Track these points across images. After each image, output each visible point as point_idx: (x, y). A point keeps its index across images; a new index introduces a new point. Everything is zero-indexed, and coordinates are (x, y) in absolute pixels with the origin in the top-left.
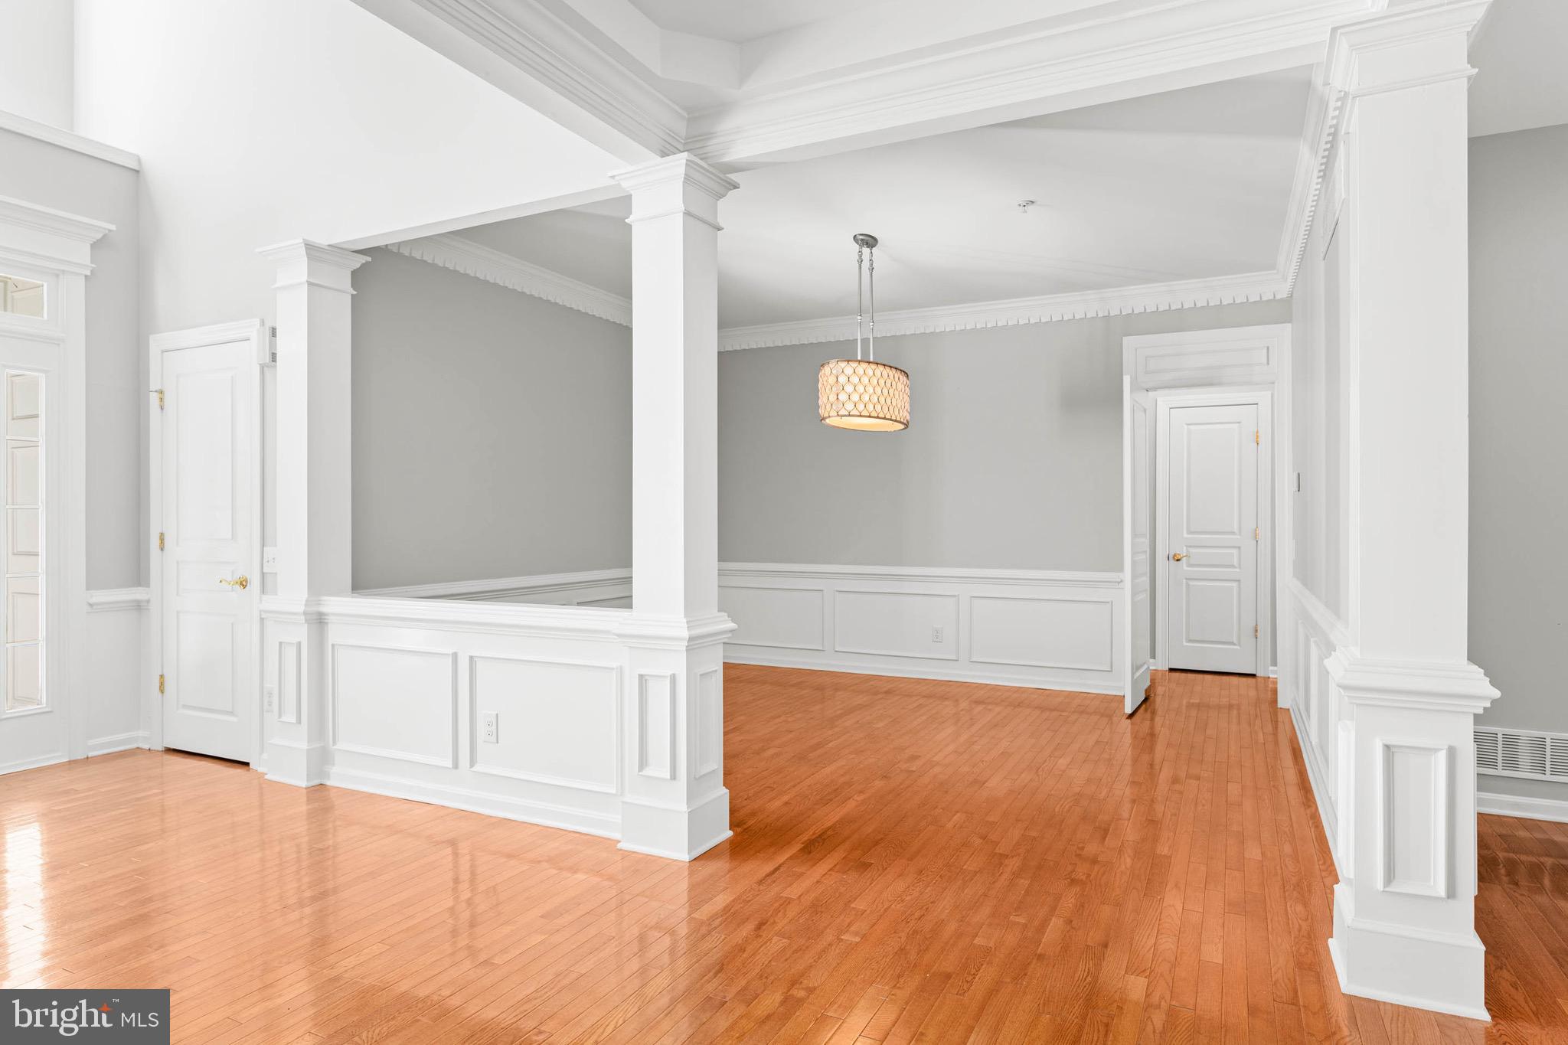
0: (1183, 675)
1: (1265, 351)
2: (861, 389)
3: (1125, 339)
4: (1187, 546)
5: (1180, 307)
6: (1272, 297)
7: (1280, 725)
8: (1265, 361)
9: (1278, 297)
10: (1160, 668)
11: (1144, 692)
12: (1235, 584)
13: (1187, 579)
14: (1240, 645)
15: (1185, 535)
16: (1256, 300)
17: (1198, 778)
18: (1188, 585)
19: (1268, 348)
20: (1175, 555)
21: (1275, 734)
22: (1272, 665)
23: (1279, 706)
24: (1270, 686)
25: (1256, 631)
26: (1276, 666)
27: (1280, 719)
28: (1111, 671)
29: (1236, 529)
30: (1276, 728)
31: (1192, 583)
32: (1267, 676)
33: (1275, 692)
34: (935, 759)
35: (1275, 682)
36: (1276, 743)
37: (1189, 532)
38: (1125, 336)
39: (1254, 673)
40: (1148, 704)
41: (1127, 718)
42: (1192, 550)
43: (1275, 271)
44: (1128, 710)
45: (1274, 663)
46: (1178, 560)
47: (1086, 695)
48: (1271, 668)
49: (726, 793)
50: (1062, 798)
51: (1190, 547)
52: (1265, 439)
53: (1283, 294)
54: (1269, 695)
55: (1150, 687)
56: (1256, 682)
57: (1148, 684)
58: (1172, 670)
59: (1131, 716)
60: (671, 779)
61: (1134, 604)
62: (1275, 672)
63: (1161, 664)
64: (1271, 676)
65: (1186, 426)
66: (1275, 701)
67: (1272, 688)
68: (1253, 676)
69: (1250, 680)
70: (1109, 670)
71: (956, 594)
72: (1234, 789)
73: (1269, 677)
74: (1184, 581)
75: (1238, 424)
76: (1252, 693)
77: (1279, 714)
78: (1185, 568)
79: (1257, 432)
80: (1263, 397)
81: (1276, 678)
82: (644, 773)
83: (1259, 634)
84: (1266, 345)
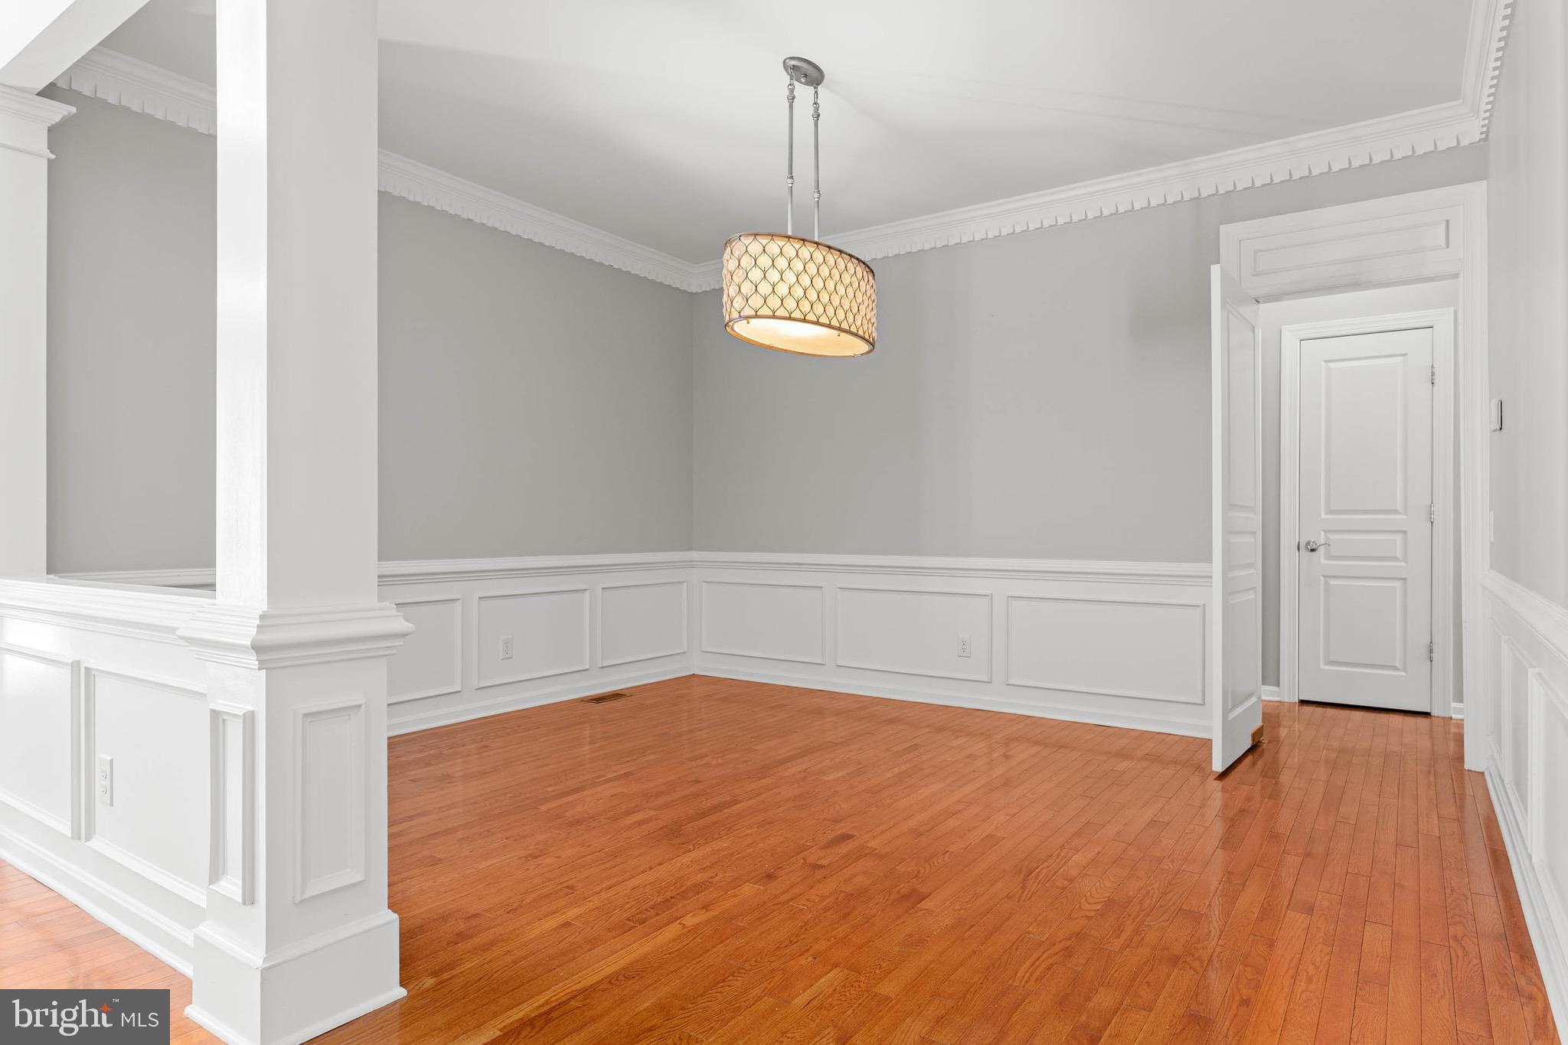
0: (1320, 710)
1: (1443, 226)
2: (774, 276)
3: (1221, 227)
4: (1324, 531)
5: (1306, 173)
6: (1454, 143)
7: (1469, 801)
8: (1443, 242)
9: (1464, 142)
10: (1286, 699)
11: (1250, 738)
12: (1398, 584)
13: (1324, 576)
14: (1405, 670)
15: (1323, 516)
16: (1428, 150)
17: (1309, 910)
18: (1326, 583)
19: (1447, 221)
20: (1308, 543)
21: (1460, 820)
22: (1455, 701)
23: (1467, 767)
24: (1453, 730)
25: (1431, 651)
26: (1462, 702)
27: (1469, 791)
28: (1203, 704)
29: (1400, 508)
30: (1461, 808)
31: (1332, 582)
32: (1447, 716)
33: (1460, 740)
34: (869, 845)
35: (1460, 725)
36: (1462, 838)
37: (1326, 514)
38: (1222, 224)
39: (1429, 711)
40: (1256, 755)
41: (1216, 779)
42: (1332, 536)
43: (1461, 101)
44: (1218, 766)
45: (1459, 698)
46: (1313, 550)
47: (1164, 736)
48: (1454, 705)
49: (391, 922)
50: (1041, 944)
51: (1329, 531)
52: (1444, 378)
53: (1472, 133)
54: (1452, 747)
55: (1261, 729)
56: (1431, 724)
57: (1259, 723)
58: (1303, 702)
59: (1223, 775)
60: (244, 903)
61: (1227, 609)
62: (1460, 711)
63: (1287, 693)
64: (1454, 716)
65: (1323, 363)
66: (1460, 758)
67: (1454, 734)
68: (1427, 715)
69: (1420, 720)
70: (1201, 703)
71: (989, 592)
72: (1375, 937)
73: (1451, 718)
74: (1322, 579)
75: (1401, 358)
76: (1425, 743)
77: (1467, 781)
78: (1323, 561)
79: (1432, 367)
80: (1442, 318)
81: (1463, 720)
82: (211, 886)
83: (1434, 655)
84: (1446, 219)
